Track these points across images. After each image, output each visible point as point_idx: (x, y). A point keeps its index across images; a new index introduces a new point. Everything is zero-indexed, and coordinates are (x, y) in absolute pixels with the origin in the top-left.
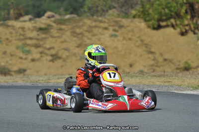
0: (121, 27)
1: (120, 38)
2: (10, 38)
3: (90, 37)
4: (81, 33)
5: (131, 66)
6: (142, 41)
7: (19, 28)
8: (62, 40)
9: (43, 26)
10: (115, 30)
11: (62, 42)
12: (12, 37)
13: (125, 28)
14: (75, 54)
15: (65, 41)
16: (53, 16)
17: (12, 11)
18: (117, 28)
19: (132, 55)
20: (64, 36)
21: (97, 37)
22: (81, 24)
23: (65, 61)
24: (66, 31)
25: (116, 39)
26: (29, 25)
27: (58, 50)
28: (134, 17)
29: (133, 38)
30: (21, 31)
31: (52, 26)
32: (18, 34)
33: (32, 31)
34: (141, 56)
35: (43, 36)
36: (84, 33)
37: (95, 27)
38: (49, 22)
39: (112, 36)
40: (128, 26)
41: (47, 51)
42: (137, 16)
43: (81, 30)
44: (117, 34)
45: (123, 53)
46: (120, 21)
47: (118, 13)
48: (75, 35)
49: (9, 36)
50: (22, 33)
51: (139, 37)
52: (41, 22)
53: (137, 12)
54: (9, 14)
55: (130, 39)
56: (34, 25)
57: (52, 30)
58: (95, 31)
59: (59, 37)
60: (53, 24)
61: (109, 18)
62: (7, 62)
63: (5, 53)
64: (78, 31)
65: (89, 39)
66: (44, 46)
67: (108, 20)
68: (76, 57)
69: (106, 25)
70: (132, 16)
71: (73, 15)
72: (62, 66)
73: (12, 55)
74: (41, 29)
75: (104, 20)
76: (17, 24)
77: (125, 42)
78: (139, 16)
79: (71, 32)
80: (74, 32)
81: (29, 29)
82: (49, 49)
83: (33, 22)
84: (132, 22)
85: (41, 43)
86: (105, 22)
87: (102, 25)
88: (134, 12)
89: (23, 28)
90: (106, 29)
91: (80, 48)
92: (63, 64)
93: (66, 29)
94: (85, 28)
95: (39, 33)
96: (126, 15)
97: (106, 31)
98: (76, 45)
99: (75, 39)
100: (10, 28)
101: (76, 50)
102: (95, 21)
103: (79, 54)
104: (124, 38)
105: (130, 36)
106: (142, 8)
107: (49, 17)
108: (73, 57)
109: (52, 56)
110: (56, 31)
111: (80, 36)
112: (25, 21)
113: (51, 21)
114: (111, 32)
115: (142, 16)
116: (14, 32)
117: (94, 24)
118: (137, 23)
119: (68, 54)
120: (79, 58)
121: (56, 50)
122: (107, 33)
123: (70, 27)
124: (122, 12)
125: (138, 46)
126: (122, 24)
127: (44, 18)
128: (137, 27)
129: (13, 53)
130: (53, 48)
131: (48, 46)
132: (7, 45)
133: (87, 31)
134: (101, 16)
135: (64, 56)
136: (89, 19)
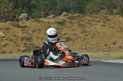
0: (108, 20)
1: (108, 27)
2: (41, 29)
3: (89, 27)
4: (84, 25)
5: (114, 44)
6: (121, 28)
7: (46, 22)
8: (72, 29)
9: (61, 21)
10: (104, 22)
11: (72, 30)
12: (42, 28)
13: (111, 21)
14: (80, 37)
15: (74, 30)
16: (67, 15)
17: (42, 13)
18: (105, 21)
19: (115, 37)
20: (73, 27)
21: (93, 27)
22: (84, 19)
23: (74, 41)
24: (75, 23)
25: (105, 28)
26: (52, 20)
27: (70, 35)
28: (116, 14)
29: (115, 26)
30: (47, 24)
31: (66, 21)
32: (46, 26)
33: (54, 24)
34: (120, 37)
35: (61, 27)
36: (86, 24)
37: (92, 21)
38: (64, 18)
39: (102, 26)
40: (112, 20)
41: (63, 36)
42: (118, 14)
43: (84, 23)
44: (106, 24)
45: (109, 36)
46: (107, 17)
47: (106, 12)
48: (80, 26)
49: (40, 27)
50: (48, 25)
51: (119, 26)
52: (60, 19)
53: (118, 11)
54: (40, 14)
55: (113, 27)
56: (56, 20)
57: (66, 23)
58: (93, 23)
59: (70, 27)
60: (67, 20)
61: (101, 15)
62: (39, 43)
63: (38, 37)
64: (82, 23)
65: (88, 28)
66: (62, 33)
67: (100, 16)
68: (81, 39)
69: (99, 19)
70: (115, 13)
71: (79, 14)
72: (72, 45)
73: (42, 39)
74: (59, 23)
75: (98, 16)
76: (45, 20)
77: (110, 29)
78: (119, 14)
79: (78, 24)
80: (80, 24)
81: (52, 23)
82: (65, 34)
83: (55, 19)
84: (115, 17)
85: (60, 31)
86: (98, 18)
87: (97, 19)
88: (116, 11)
89: (49, 22)
90: (99, 21)
91: (83, 34)
92: (73, 43)
93: (75, 22)
94: (86, 21)
95: (58, 25)
96: (112, 13)
97: (99, 23)
98: (81, 32)
99: (80, 28)
100: (41, 23)
101: (81, 35)
102: (93, 17)
103: (82, 37)
104: (110, 27)
105: (113, 26)
106: (121, 8)
107: (64, 15)
108: (79, 39)
109: (66, 38)
110: (68, 24)
111: (83, 26)
112: (50, 18)
113: (66, 18)
114: (102, 23)
115: (120, 13)
116: (43, 25)
117: (91, 19)
118: (118, 18)
119: (76, 37)
120: (82, 39)
121: (69, 35)
122: (100, 24)
123: (77, 21)
124: (109, 11)
125: (118, 32)
126: (108, 18)
127: (62, 16)
128: (117, 20)
129: (42, 38)
130: (67, 34)
131: (64, 33)
132: (39, 33)
133: (87, 23)
134: (96, 14)
135: (73, 39)
136: (89, 16)
